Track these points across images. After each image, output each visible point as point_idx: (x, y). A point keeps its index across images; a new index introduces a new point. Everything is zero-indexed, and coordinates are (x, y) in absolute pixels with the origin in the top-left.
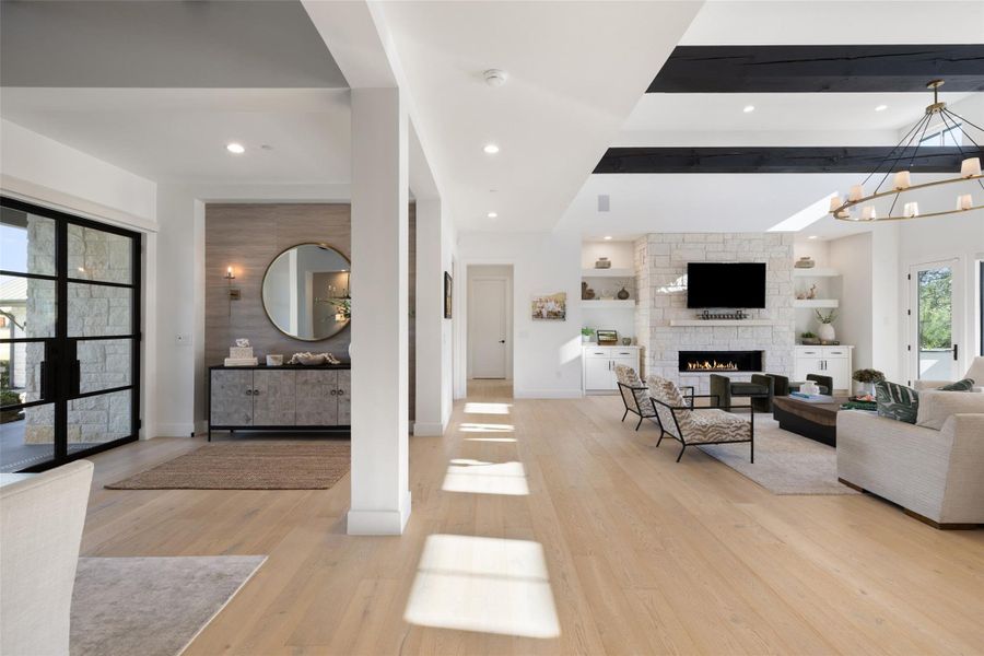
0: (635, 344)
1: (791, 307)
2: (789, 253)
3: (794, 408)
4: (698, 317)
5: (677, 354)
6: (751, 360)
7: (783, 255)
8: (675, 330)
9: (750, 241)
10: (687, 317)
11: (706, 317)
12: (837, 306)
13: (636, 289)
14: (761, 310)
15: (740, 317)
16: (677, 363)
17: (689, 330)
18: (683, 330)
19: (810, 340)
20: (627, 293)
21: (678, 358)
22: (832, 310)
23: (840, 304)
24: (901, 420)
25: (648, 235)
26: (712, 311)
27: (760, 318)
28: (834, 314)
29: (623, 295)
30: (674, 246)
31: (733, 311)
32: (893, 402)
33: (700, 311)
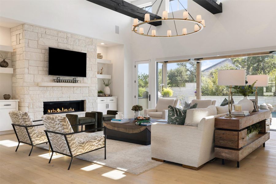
0: (14, 98)
1: (96, 77)
2: (95, 50)
3: (115, 127)
4: (54, 81)
5: (43, 104)
6: (79, 105)
7: (93, 50)
8: (41, 89)
9: (79, 40)
10: (48, 80)
11: (58, 81)
12: (111, 78)
13: (13, 61)
14: (84, 78)
15: (75, 82)
16: (42, 110)
17: (49, 89)
18: (46, 88)
19: (101, 94)
20: (7, 63)
21: (43, 106)
22: (109, 80)
23: (112, 77)
24: (178, 124)
25: (23, 25)
26: (62, 78)
27: (83, 83)
28: (110, 82)
29: (5, 64)
30: (40, 35)
31: (71, 78)
32: (176, 116)
33: (55, 77)
